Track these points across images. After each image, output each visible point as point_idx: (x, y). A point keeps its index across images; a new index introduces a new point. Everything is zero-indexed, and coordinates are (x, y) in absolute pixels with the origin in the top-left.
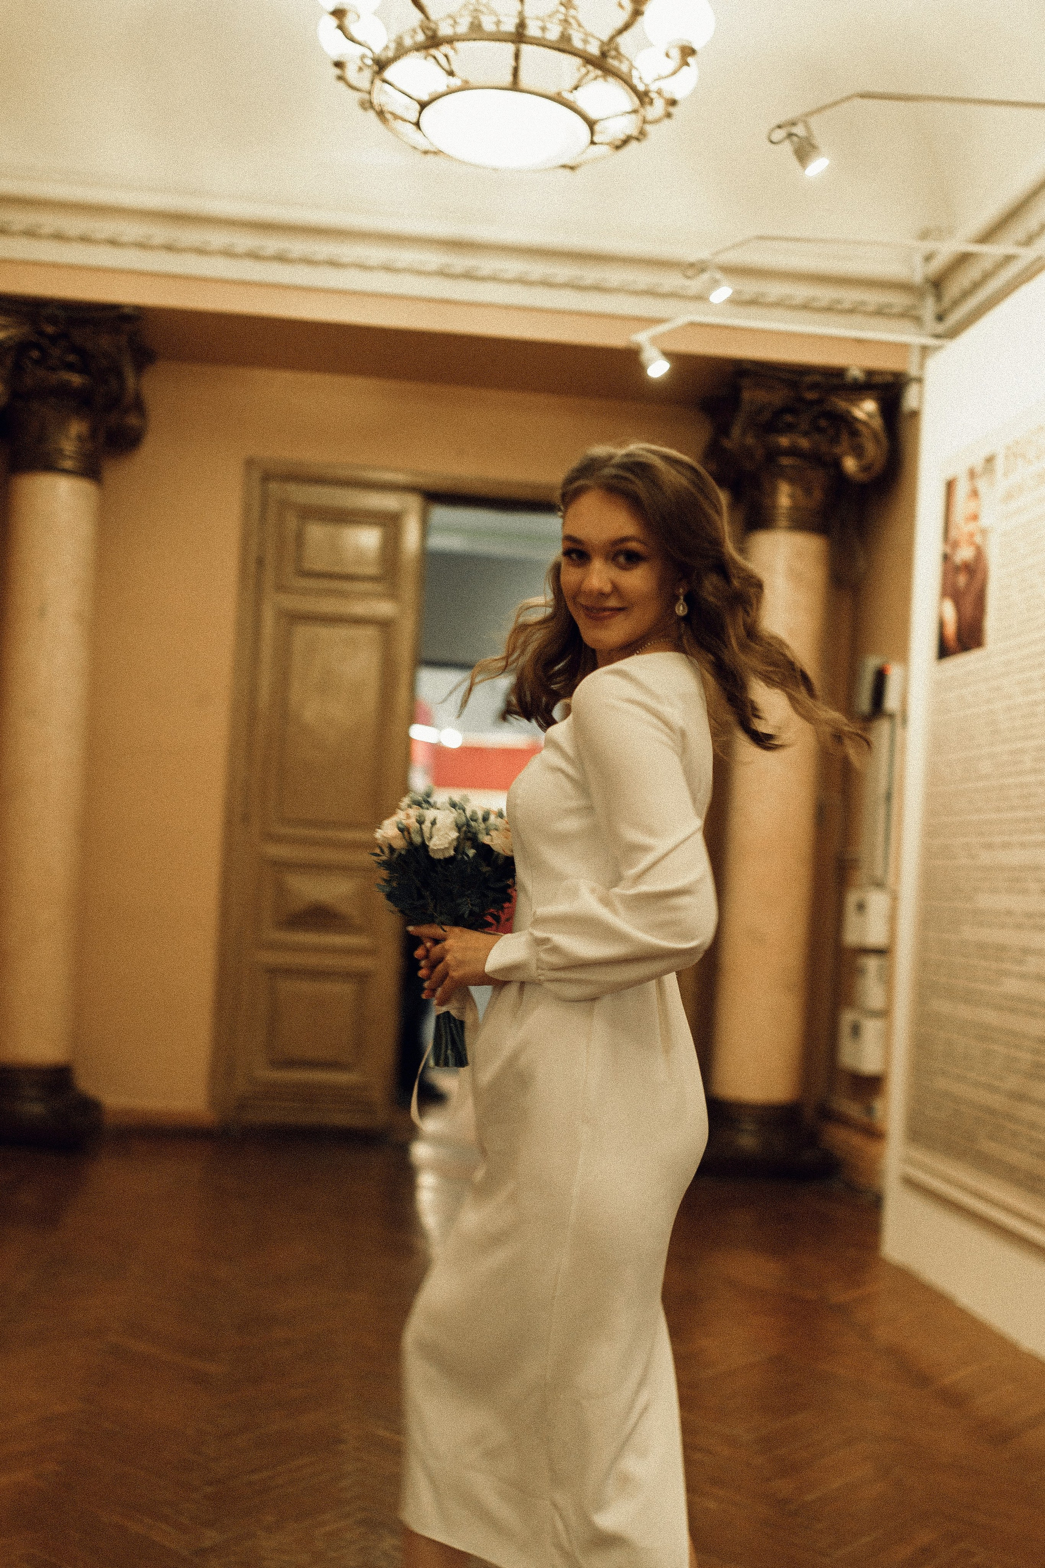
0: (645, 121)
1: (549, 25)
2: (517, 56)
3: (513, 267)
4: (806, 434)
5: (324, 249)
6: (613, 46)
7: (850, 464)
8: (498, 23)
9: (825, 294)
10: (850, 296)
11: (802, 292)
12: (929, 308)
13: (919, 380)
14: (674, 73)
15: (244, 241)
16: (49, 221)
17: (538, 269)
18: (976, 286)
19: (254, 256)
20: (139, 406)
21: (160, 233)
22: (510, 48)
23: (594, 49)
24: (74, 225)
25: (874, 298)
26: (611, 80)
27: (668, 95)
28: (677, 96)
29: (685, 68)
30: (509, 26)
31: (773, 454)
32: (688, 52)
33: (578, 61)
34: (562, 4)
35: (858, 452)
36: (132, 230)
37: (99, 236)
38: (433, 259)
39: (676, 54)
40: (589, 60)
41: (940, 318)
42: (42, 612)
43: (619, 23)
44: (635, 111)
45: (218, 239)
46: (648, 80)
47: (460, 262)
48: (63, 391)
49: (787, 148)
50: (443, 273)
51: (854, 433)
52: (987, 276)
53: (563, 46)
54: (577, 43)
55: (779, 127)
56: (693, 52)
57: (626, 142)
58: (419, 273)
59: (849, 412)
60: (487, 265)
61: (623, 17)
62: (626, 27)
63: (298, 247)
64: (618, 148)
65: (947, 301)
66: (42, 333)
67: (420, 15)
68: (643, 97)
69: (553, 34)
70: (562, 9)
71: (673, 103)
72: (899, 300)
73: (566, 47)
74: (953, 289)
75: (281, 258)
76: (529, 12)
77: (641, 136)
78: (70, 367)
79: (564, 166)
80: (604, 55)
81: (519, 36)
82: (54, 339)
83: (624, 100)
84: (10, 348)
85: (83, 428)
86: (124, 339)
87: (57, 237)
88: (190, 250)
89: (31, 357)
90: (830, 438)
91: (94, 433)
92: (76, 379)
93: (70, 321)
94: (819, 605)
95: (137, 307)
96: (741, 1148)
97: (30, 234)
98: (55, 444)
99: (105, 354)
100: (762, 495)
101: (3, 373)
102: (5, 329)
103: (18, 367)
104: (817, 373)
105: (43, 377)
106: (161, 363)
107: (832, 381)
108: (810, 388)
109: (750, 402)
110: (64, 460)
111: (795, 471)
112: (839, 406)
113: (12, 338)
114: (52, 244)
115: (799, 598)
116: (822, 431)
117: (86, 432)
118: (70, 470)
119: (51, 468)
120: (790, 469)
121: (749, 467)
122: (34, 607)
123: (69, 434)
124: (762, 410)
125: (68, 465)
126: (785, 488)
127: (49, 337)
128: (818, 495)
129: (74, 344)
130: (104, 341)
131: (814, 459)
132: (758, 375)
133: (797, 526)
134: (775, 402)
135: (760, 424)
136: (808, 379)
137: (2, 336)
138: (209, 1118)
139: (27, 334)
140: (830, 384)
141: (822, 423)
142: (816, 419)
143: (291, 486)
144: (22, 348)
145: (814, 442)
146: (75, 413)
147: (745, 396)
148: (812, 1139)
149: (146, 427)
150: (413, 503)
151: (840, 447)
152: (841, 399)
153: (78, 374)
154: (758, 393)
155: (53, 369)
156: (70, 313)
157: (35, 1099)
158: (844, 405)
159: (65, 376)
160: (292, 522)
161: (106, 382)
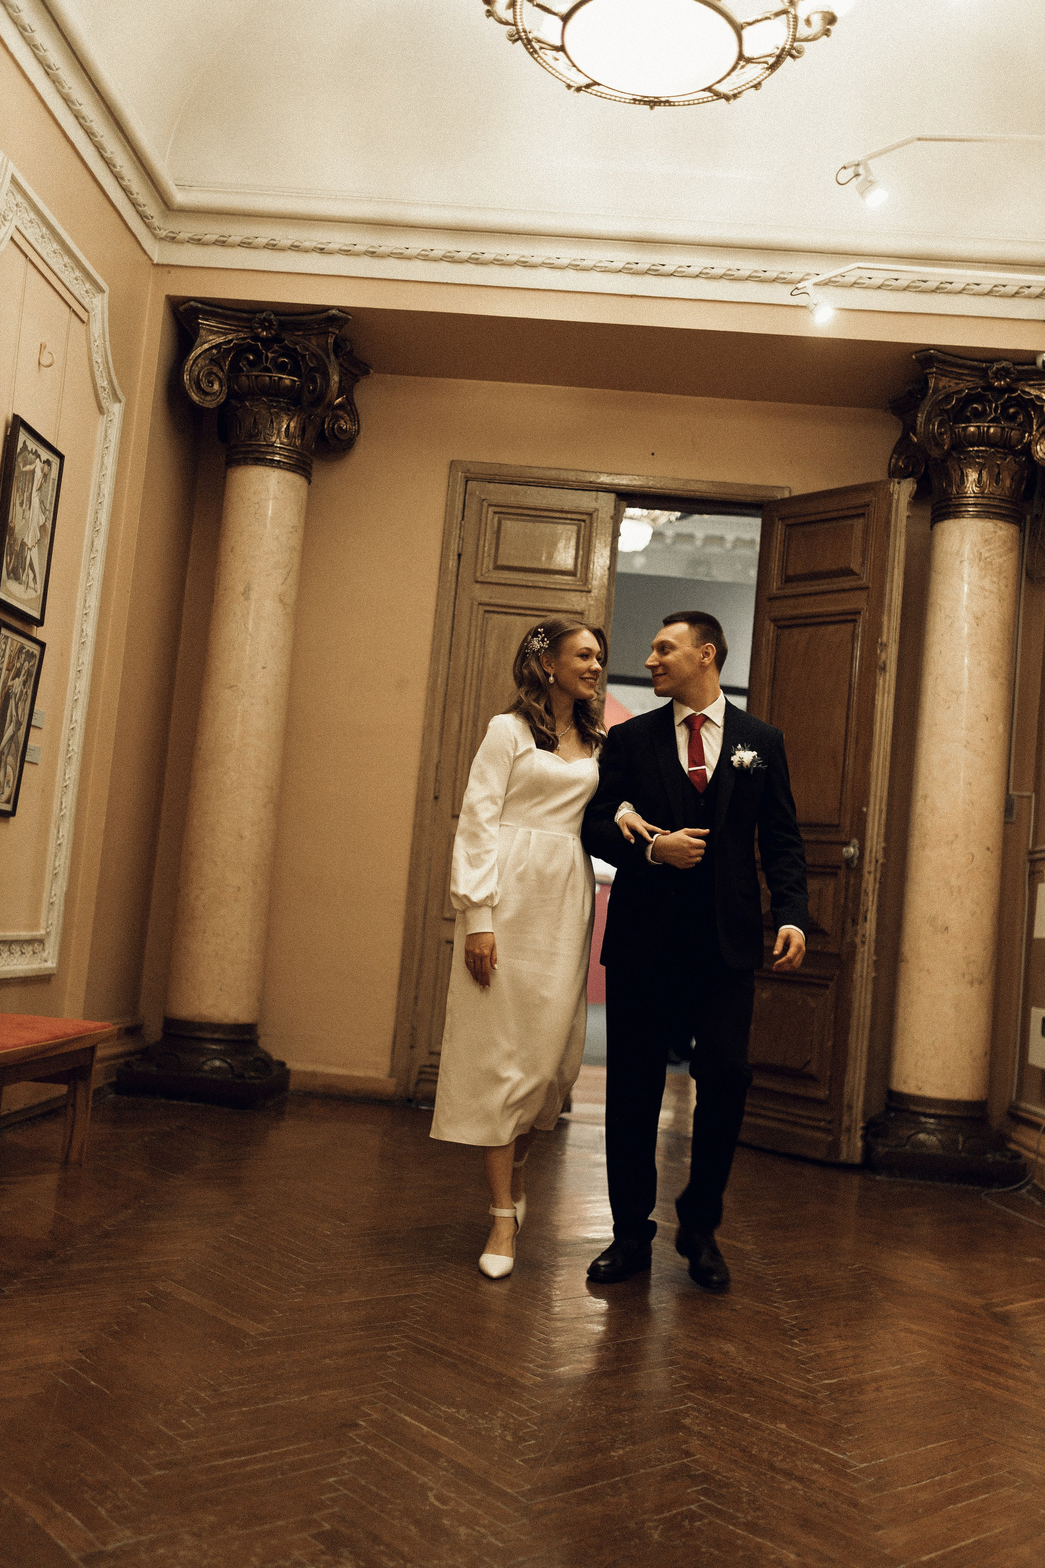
4: (995, 420)
5: (514, 250)
7: (1040, 450)
9: (1013, 280)
11: (988, 278)
15: (441, 245)
16: (264, 233)
17: (722, 263)
21: (365, 240)
24: (286, 235)
36: (338, 238)
37: (307, 244)
38: (621, 257)
42: (246, 593)
45: (417, 243)
47: (646, 259)
48: (275, 391)
50: (628, 270)
58: (606, 271)
59: (1039, 398)
60: (673, 260)
63: (492, 249)
66: (256, 338)
75: (475, 260)
78: (282, 368)
82: (266, 342)
84: (228, 351)
85: (292, 425)
86: (331, 340)
87: (272, 247)
88: (390, 255)
89: (248, 359)
90: (1020, 425)
91: (303, 430)
92: (287, 380)
93: (283, 325)
94: (1008, 591)
95: (340, 309)
96: (922, 1144)
97: (246, 245)
98: (265, 440)
99: (313, 355)
100: (950, 485)
101: (221, 374)
102: (225, 334)
103: (235, 369)
104: (1005, 360)
105: (257, 377)
106: (375, 376)
107: (1020, 368)
108: (998, 375)
109: (936, 390)
110: (275, 453)
111: (983, 457)
112: (1029, 394)
113: (230, 341)
114: (267, 253)
115: (987, 583)
116: (1012, 418)
117: (295, 427)
118: (279, 461)
119: (261, 460)
120: (978, 457)
121: (935, 453)
122: (240, 588)
123: (279, 431)
124: (948, 397)
125: (277, 458)
126: (972, 476)
127: (263, 340)
128: (1008, 483)
129: (286, 347)
130: (313, 343)
131: (1003, 445)
132: (944, 362)
133: (987, 512)
134: (962, 391)
135: (946, 411)
136: (996, 366)
137: (221, 339)
138: (390, 1086)
139: (243, 339)
140: (1019, 371)
141: (1012, 410)
142: (1005, 408)
143: (491, 486)
144: (240, 350)
145: (1003, 428)
146: (287, 410)
147: (932, 384)
148: (1001, 1141)
149: (358, 432)
150: (605, 503)
151: (1030, 434)
152: (1030, 386)
153: (290, 374)
154: (944, 382)
155: (267, 370)
156: (282, 318)
157: (217, 1055)
158: (1034, 392)
159: (276, 375)
160: (491, 519)
161: (314, 381)
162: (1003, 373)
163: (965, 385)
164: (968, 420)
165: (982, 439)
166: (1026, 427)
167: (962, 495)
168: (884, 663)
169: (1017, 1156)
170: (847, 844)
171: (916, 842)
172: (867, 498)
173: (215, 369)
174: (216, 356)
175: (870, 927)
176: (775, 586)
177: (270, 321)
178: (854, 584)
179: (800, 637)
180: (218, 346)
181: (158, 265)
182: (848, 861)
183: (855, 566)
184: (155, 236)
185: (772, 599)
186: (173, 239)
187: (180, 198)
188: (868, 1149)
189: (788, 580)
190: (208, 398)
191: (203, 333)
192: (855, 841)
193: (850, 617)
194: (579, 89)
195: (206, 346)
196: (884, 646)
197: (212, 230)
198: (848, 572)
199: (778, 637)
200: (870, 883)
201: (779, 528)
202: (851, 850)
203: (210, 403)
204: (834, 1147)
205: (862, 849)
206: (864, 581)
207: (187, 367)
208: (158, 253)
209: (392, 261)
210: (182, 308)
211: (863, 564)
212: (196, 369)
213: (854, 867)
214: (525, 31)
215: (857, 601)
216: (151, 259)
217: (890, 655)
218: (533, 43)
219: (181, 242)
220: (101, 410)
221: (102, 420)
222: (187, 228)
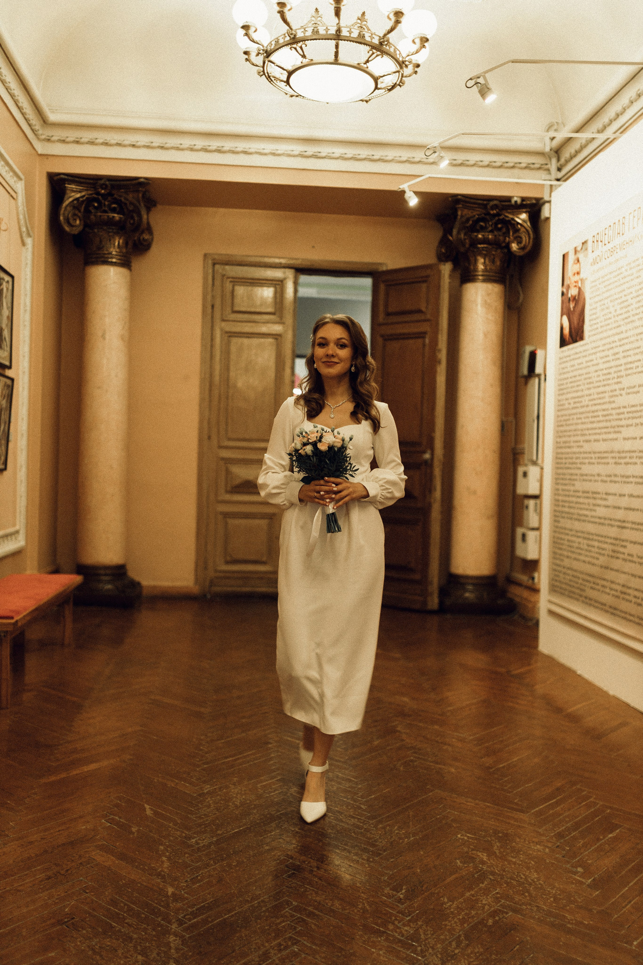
0: (402, 76)
1: (352, 30)
2: (337, 46)
3: (338, 151)
4: (491, 231)
5: (241, 145)
6: (385, 39)
7: (514, 246)
8: (327, 30)
9: (499, 159)
10: (512, 159)
11: (487, 158)
12: (554, 164)
13: (549, 202)
14: (417, 53)
15: (200, 143)
16: (102, 136)
17: (350, 152)
18: (577, 152)
19: (205, 150)
20: (149, 229)
21: (158, 140)
22: (333, 42)
23: (376, 41)
24: (113, 138)
25: (525, 160)
26: (385, 58)
27: (414, 62)
28: (420, 62)
29: (423, 49)
30: (333, 31)
31: (474, 243)
32: (424, 40)
33: (368, 48)
34: (359, 19)
35: (519, 240)
36: (143, 139)
37: (125, 142)
38: (298, 148)
39: (418, 41)
40: (373, 47)
41: (559, 170)
42: (103, 337)
43: (388, 28)
44: (398, 72)
45: (187, 142)
46: (404, 55)
47: (311, 149)
48: (110, 223)
49: (475, 89)
50: (301, 156)
51: (517, 231)
52: (582, 148)
53: (360, 40)
54: (368, 39)
55: (471, 79)
56: (427, 40)
57: (393, 87)
58: (289, 155)
59: (513, 219)
60: (325, 150)
61: (391, 24)
62: (392, 30)
63: (228, 145)
64: (390, 90)
65: (562, 160)
66: (98, 194)
67: (288, 28)
68: (402, 64)
69: (355, 34)
70: (359, 21)
71: (418, 66)
72: (538, 161)
73: (363, 42)
74: (565, 155)
75: (219, 151)
76: (342, 24)
77: (401, 84)
78: (114, 210)
79: (362, 100)
80: (381, 44)
81: (338, 36)
82: (104, 196)
83: (392, 66)
84: (83, 201)
85: (121, 241)
86: (140, 195)
87: (106, 144)
88: (173, 148)
89: (94, 206)
90: (504, 233)
91: (126, 244)
92: (117, 216)
93: (113, 187)
94: (500, 320)
95: (146, 179)
96: (467, 598)
97: (92, 143)
98: (107, 250)
99: (131, 203)
100: (469, 264)
101: (79, 214)
102: (80, 192)
103: (87, 211)
104: (496, 200)
105: (100, 216)
106: (159, 207)
107: (504, 203)
108: (493, 208)
109: (462, 216)
110: (112, 258)
111: (486, 251)
112: (508, 217)
113: (84, 196)
114: (103, 148)
115: (490, 317)
116: (500, 230)
117: (123, 243)
118: (115, 263)
119: (106, 262)
120: (483, 250)
121: (462, 250)
122: (100, 333)
123: (114, 245)
124: (468, 220)
125: (114, 260)
126: (481, 260)
127: (102, 195)
128: (498, 263)
129: (115, 199)
130: (130, 196)
131: (496, 244)
132: (466, 202)
133: (488, 279)
134: (475, 216)
135: (467, 227)
136: (492, 203)
137: (78, 195)
138: (196, 590)
139: (91, 194)
140: (503, 205)
141: (499, 226)
142: (496, 224)
143: (227, 267)
144: (89, 201)
145: (495, 236)
146: (117, 233)
147: (459, 213)
148: (503, 593)
149: (152, 239)
150: (290, 274)
151: (509, 238)
152: (509, 213)
153: (118, 214)
154: (466, 211)
155: (105, 212)
156: (113, 183)
157: (109, 582)
158: (511, 216)
159: (111, 215)
160: (228, 286)
161: (132, 218)
162: (495, 207)
163: (476, 213)
164: (478, 232)
165: (484, 241)
166: (507, 234)
167: (476, 270)
168: (440, 360)
169: (511, 600)
170: (424, 452)
171: (459, 449)
172: (429, 272)
173: (77, 212)
174: (76, 205)
175: (438, 494)
176: (381, 318)
177: (106, 186)
178: (423, 317)
179: (395, 345)
180: (77, 199)
181: (41, 155)
182: (426, 462)
183: (424, 309)
184: (38, 139)
185: (380, 325)
186: (49, 140)
187: (52, 117)
188: (441, 603)
189: (388, 314)
190: (74, 228)
191: (68, 192)
192: (429, 452)
193: (421, 335)
194: (292, 96)
195: (71, 199)
196: (440, 351)
197: (72, 135)
198: (420, 311)
199: (384, 346)
200: (437, 472)
201: (382, 287)
202: (427, 456)
203: (76, 231)
204: (425, 603)
205: (432, 454)
206: (428, 316)
207: (62, 212)
208: (41, 148)
209: (173, 152)
210: (56, 178)
211: (427, 308)
212: (66, 213)
213: (429, 464)
214: (268, 73)
215: (425, 327)
216: (37, 152)
217: (443, 355)
218: (271, 78)
219: (54, 142)
220: (24, 244)
221: (24, 249)
222: (57, 134)
